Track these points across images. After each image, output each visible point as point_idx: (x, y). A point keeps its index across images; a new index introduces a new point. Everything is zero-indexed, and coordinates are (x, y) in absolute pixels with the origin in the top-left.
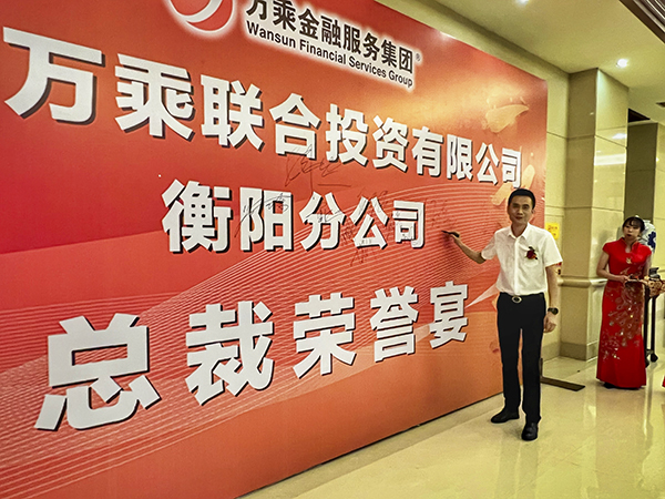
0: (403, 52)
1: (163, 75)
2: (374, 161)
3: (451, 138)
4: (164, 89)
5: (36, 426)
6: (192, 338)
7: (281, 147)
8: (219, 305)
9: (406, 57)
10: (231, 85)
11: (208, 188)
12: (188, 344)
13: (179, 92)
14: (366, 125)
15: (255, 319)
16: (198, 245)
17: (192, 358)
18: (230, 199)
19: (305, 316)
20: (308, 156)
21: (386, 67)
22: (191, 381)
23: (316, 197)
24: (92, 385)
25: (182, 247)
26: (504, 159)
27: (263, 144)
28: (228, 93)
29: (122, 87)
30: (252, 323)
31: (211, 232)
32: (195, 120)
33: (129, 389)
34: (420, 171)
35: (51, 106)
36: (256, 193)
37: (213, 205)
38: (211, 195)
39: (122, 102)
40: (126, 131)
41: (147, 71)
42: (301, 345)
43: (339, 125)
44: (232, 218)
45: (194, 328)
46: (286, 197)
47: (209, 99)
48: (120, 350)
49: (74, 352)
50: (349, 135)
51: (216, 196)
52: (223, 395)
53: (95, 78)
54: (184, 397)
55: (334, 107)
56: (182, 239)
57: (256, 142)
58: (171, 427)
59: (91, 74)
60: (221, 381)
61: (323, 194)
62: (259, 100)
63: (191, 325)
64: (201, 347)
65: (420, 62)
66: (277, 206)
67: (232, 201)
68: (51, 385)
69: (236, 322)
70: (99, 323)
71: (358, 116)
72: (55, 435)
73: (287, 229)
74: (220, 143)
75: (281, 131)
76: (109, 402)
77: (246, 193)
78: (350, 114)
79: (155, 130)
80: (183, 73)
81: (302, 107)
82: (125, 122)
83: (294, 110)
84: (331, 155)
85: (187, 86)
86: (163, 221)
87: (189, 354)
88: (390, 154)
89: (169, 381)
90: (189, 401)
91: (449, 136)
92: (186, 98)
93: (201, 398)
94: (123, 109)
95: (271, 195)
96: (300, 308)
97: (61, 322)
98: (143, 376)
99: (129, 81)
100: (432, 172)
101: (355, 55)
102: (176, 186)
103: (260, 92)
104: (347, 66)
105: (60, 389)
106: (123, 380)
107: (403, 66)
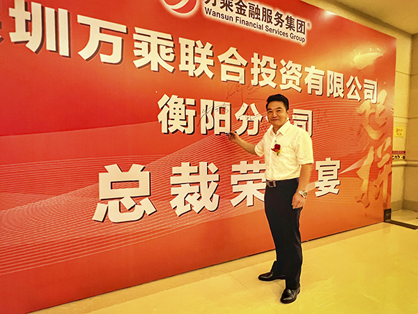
0: (299, 22)
1: (158, 38)
2: (281, 86)
3: (329, 73)
4: (159, 45)
5: (93, 219)
6: (173, 180)
7: (224, 77)
8: (189, 163)
9: (301, 25)
10: (195, 43)
11: (183, 99)
12: (172, 183)
13: (167, 47)
14: (276, 65)
15: (209, 172)
16: (177, 130)
17: (174, 191)
18: (195, 105)
19: (238, 172)
20: (240, 83)
21: (288, 31)
22: (173, 203)
23: (245, 106)
24: (121, 200)
25: (168, 130)
26: (365, 86)
27: (214, 75)
28: (194, 47)
29: (137, 45)
30: (207, 174)
31: (184, 123)
32: (175, 62)
33: (140, 204)
34: (309, 92)
35: (101, 55)
36: (210, 102)
37: (186, 108)
38: (184, 103)
39: (136, 53)
40: (139, 68)
41: (150, 36)
42: (235, 189)
43: (259, 65)
44: (196, 116)
45: (175, 174)
46: (227, 105)
47: (183, 50)
48: (135, 184)
49: (112, 183)
50: (265, 70)
51: (187, 103)
52: (191, 212)
53: (123, 40)
54: (168, 211)
55: (256, 55)
56: (168, 126)
57: (210, 74)
58: (162, 226)
59: (121, 38)
60: (189, 205)
61: (249, 104)
62: (211, 51)
63: (173, 173)
64: (179, 185)
65: (310, 28)
66: (222, 110)
67: (196, 107)
68: (101, 198)
69: (198, 173)
70: (125, 168)
71: (271, 60)
72: (102, 224)
73: (228, 123)
74: (190, 75)
75: (224, 68)
76: (129, 210)
77: (204, 102)
78: (265, 59)
79: (154, 67)
80: (169, 37)
81: (237, 55)
82: (138, 63)
83: (232, 57)
84: (254, 82)
85: (171, 44)
86: (158, 116)
87: (172, 188)
88: (291, 82)
89: (161, 202)
90: (171, 214)
91: (328, 71)
92: (170, 50)
93: (178, 212)
94: (138, 56)
95: (218, 104)
96: (235, 168)
97: (106, 167)
98: (147, 198)
99: (141, 41)
100: (317, 93)
101: (269, 25)
102: (165, 98)
103: (212, 47)
104: (264, 31)
105: (105, 201)
106: (137, 199)
107: (299, 30)
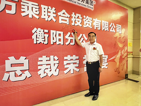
0: (91, 1)
1: (32, 4)
2: (84, 26)
3: (103, 21)
4: (32, 7)
5: (3, 80)
6: (39, 63)
7: (60, 22)
8: (46, 56)
10: (48, 7)
11: (43, 30)
12: (38, 64)
13: (36, 8)
14: (82, 18)
15: (54, 60)
16: (41, 42)
17: (39, 67)
18: (48, 32)
19: (67, 60)
20: (67, 24)
21: (86, 4)
22: (39, 73)
23: (69, 33)
24: (16, 72)
25: (37, 42)
26: (117, 27)
27: (56, 21)
28: (48, 9)
29: (22, 7)
30: (54, 61)
31: (44, 40)
32: (40, 14)
33: (24, 73)
34: (95, 28)
35: (6, 10)
36: (54, 32)
37: (44, 34)
38: (44, 31)
39: (22, 10)
40: (24, 16)
41: (28, 3)
42: (66, 67)
43: (75, 17)
44: (49, 37)
45: (40, 61)
46: (62, 33)
47: (43, 10)
48: (22, 65)
49: (11, 64)
50: (77, 19)
52: (47, 76)
53: (16, 5)
54: (37, 76)
55: (73, 13)
56: (37, 41)
57: (54, 20)
58: (34, 82)
60: (46, 73)
61: (71, 33)
62: (55, 11)
64: (42, 65)
65: (95, 4)
66: (60, 35)
67: (49, 33)
68: (6, 71)
69: (50, 60)
70: (17, 58)
71: (80, 15)
72: (7, 82)
73: (62, 40)
74: (46, 20)
75: (60, 18)
76: (19, 76)
77: (52, 31)
78: (77, 15)
79: (30, 16)
80: (37, 4)
81: (66, 13)
82: (23, 14)
83: (64, 13)
84: (73, 24)
85: (38, 7)
86: (32, 36)
87: (38, 66)
88: (88, 24)
89: (34, 72)
90: (39, 77)
91: (102, 21)
92: (37, 10)
93: (41, 76)
94: (23, 11)
95: (58, 32)
96: (65, 58)
97: (8, 57)
98: (28, 71)
99: (24, 5)
100: (98, 29)
101: (79, 2)
102: (35, 29)
103: (55, 9)
104: (77, 4)
105: (8, 72)
106: (23, 71)
107: (91, 4)
